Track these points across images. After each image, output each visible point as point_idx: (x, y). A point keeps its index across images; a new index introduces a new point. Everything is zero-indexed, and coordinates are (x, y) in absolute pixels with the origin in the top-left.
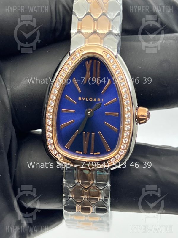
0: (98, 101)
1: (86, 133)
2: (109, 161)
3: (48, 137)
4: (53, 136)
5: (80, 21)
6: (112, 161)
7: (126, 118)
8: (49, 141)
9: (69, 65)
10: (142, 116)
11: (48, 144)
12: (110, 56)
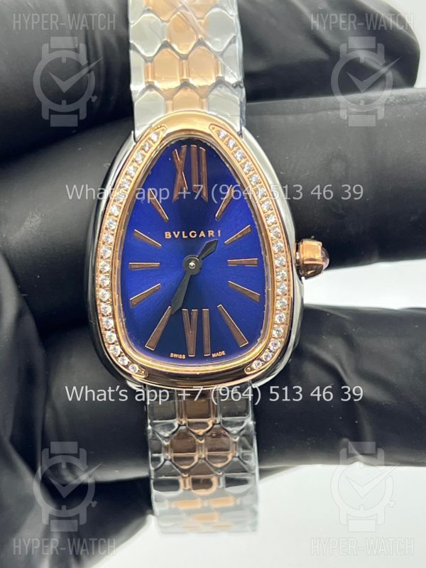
0: (209, 236)
2: (249, 368)
3: (106, 330)
4: (115, 325)
5: (149, 64)
6: (255, 368)
7: (277, 267)
8: (109, 336)
9: (136, 162)
10: (311, 260)
11: (106, 345)
12: (226, 133)
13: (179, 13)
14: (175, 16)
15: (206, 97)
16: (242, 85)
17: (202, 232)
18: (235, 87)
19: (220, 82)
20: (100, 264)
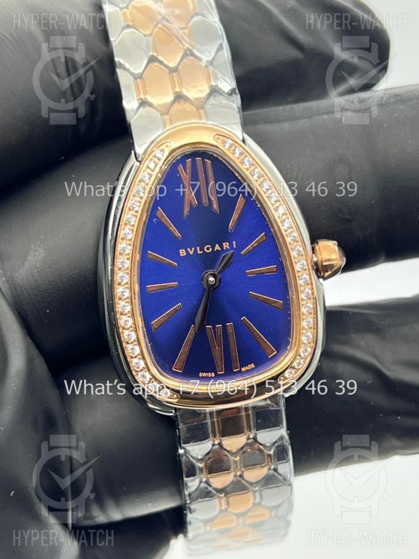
0: (225, 248)
1: (214, 328)
2: (282, 378)
3: (132, 357)
4: (142, 352)
5: (139, 80)
6: (288, 377)
7: (298, 272)
8: (136, 363)
9: (144, 181)
10: (329, 260)
11: (134, 373)
12: (232, 142)
13: (160, 25)
14: (156, 29)
15: (203, 108)
16: (237, 91)
17: (217, 245)
18: (231, 94)
19: (214, 91)
20: (118, 291)
